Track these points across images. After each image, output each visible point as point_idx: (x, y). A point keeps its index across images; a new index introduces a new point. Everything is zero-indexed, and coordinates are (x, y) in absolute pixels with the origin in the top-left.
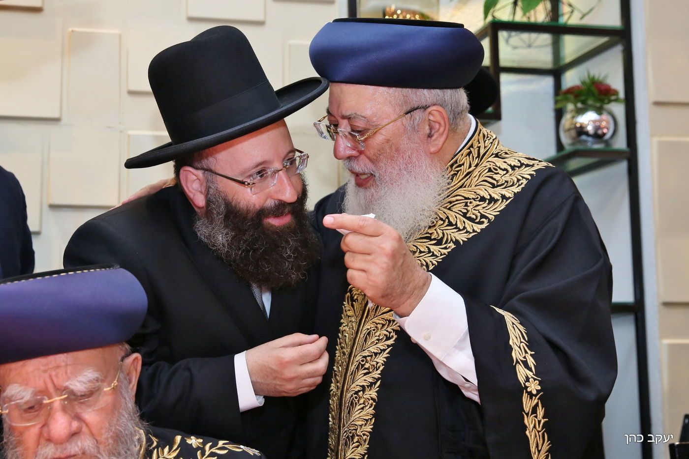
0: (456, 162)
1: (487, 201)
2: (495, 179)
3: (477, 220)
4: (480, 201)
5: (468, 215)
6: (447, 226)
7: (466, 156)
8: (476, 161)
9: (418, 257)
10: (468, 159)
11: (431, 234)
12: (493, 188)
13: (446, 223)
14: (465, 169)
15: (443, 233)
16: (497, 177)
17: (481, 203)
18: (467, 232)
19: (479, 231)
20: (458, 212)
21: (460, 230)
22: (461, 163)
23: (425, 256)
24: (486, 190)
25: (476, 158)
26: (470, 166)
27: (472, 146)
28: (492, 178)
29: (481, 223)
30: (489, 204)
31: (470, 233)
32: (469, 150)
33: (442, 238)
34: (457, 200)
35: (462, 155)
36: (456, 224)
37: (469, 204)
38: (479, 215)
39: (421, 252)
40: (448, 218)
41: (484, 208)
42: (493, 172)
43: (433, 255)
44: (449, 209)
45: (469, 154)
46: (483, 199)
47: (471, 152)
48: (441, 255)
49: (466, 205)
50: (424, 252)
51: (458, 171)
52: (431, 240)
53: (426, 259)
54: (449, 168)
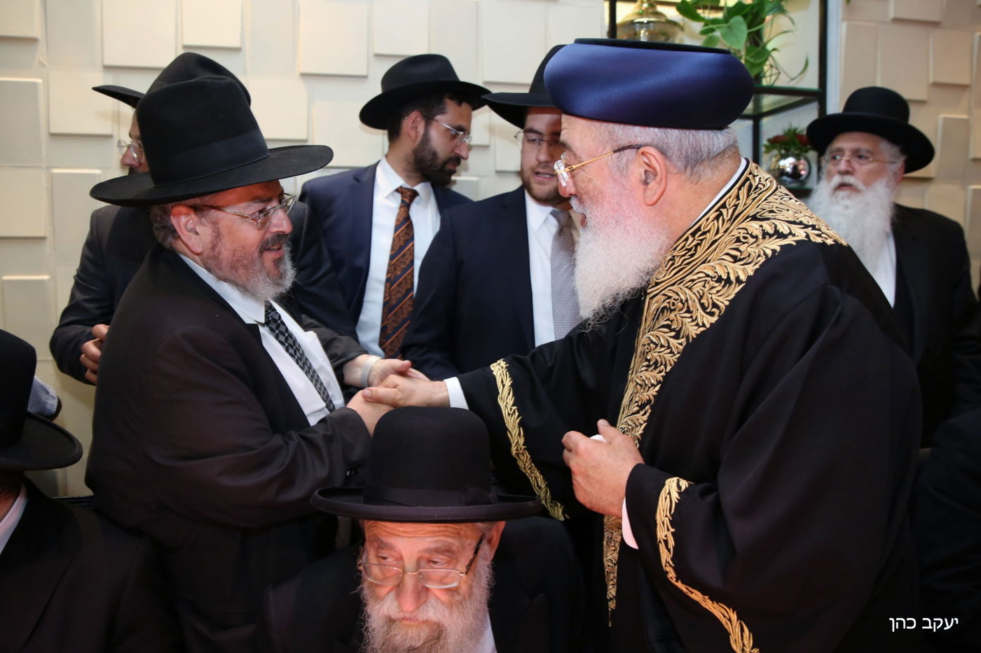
0: (699, 229)
1: (723, 282)
2: (740, 251)
3: (708, 310)
4: (717, 282)
5: (702, 301)
6: (686, 312)
7: (713, 220)
8: (727, 225)
9: (659, 352)
10: (716, 224)
11: (672, 321)
12: (734, 262)
13: (685, 309)
14: (710, 237)
15: (682, 322)
16: (743, 248)
17: (718, 284)
18: (697, 325)
19: (708, 326)
20: (696, 293)
21: (693, 321)
22: (706, 230)
23: (665, 352)
24: (726, 267)
25: (728, 221)
26: (717, 232)
27: (724, 206)
28: (737, 249)
29: (712, 314)
30: (724, 287)
31: (700, 327)
32: (718, 213)
33: (681, 328)
34: (699, 278)
35: (708, 219)
36: (691, 312)
37: (706, 285)
38: (711, 302)
39: (662, 346)
40: (687, 301)
41: (718, 292)
42: (741, 242)
43: (672, 352)
44: (690, 289)
45: (717, 218)
46: (719, 280)
47: (721, 214)
48: (678, 353)
49: (704, 286)
50: (664, 346)
51: (702, 240)
52: (672, 330)
53: (665, 355)
54: (690, 237)
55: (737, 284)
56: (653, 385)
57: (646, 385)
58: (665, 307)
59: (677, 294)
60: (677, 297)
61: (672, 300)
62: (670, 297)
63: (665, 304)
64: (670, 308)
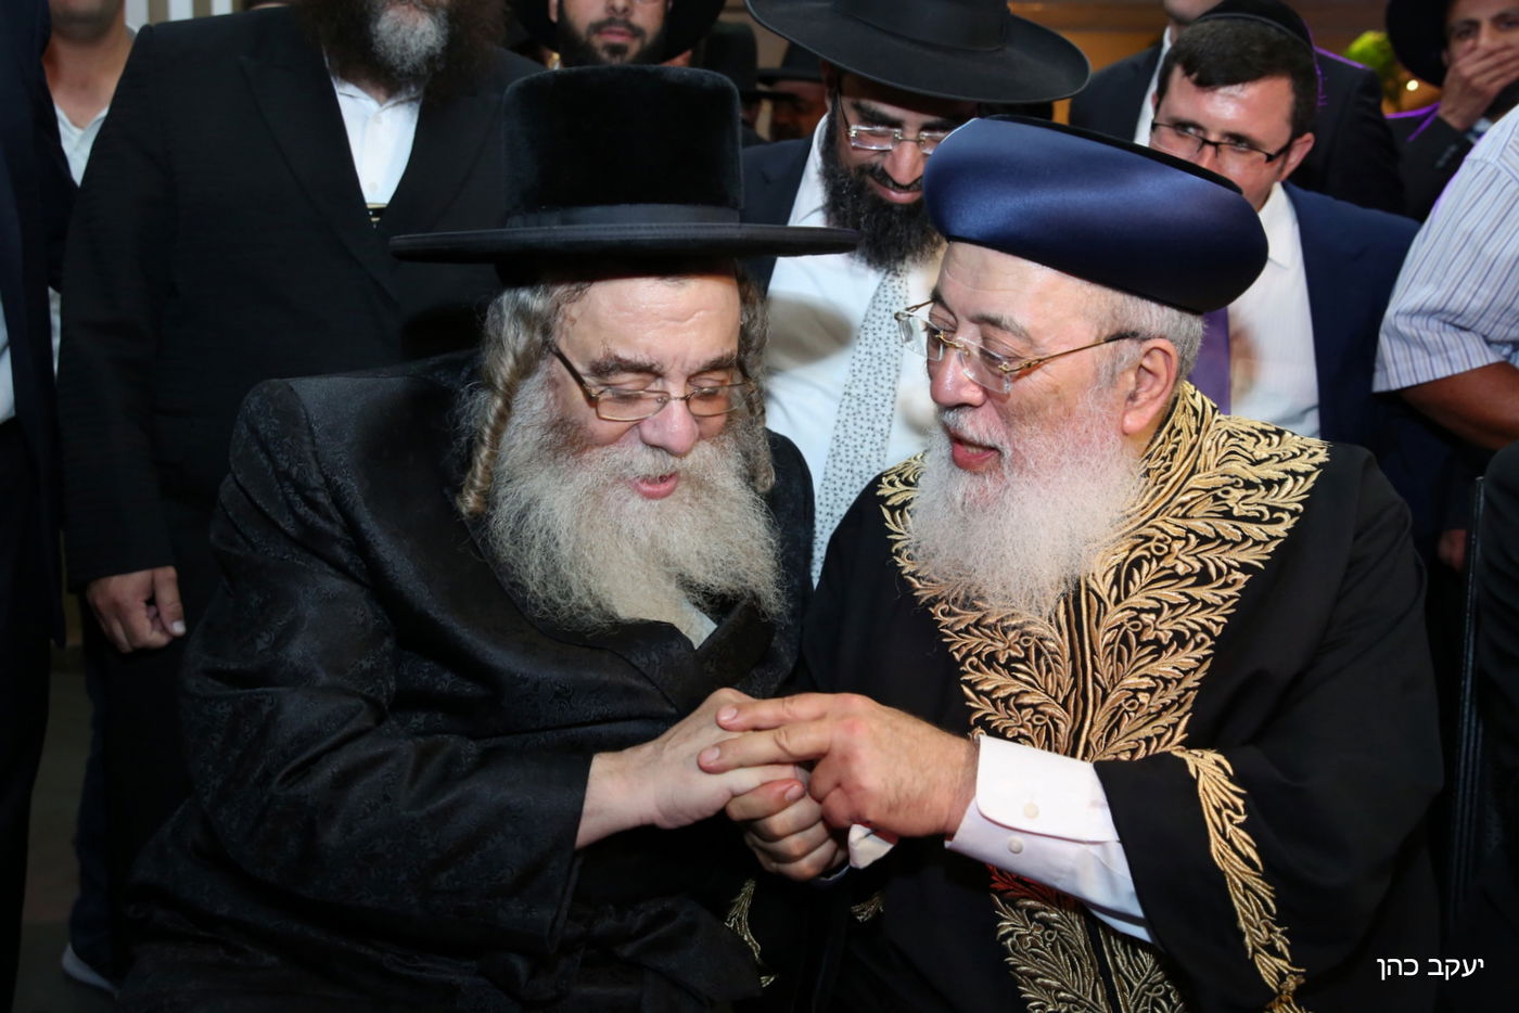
55: (1301, 479)
56: (1186, 673)
57: (1167, 682)
58: (1144, 557)
59: (1162, 531)
60: (1161, 536)
61: (1152, 544)
62: (1148, 539)
63: (1138, 553)
64: (1152, 555)
